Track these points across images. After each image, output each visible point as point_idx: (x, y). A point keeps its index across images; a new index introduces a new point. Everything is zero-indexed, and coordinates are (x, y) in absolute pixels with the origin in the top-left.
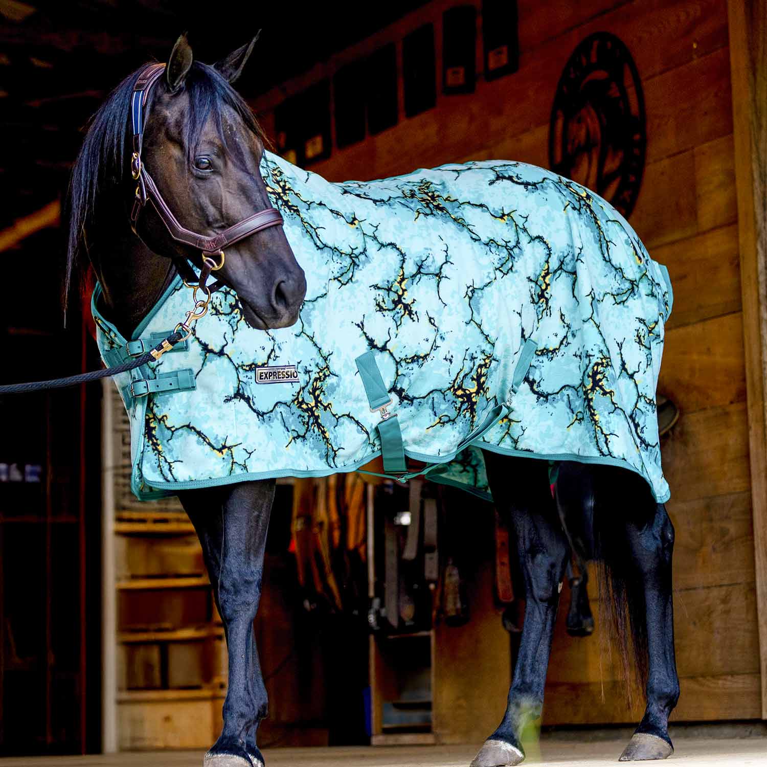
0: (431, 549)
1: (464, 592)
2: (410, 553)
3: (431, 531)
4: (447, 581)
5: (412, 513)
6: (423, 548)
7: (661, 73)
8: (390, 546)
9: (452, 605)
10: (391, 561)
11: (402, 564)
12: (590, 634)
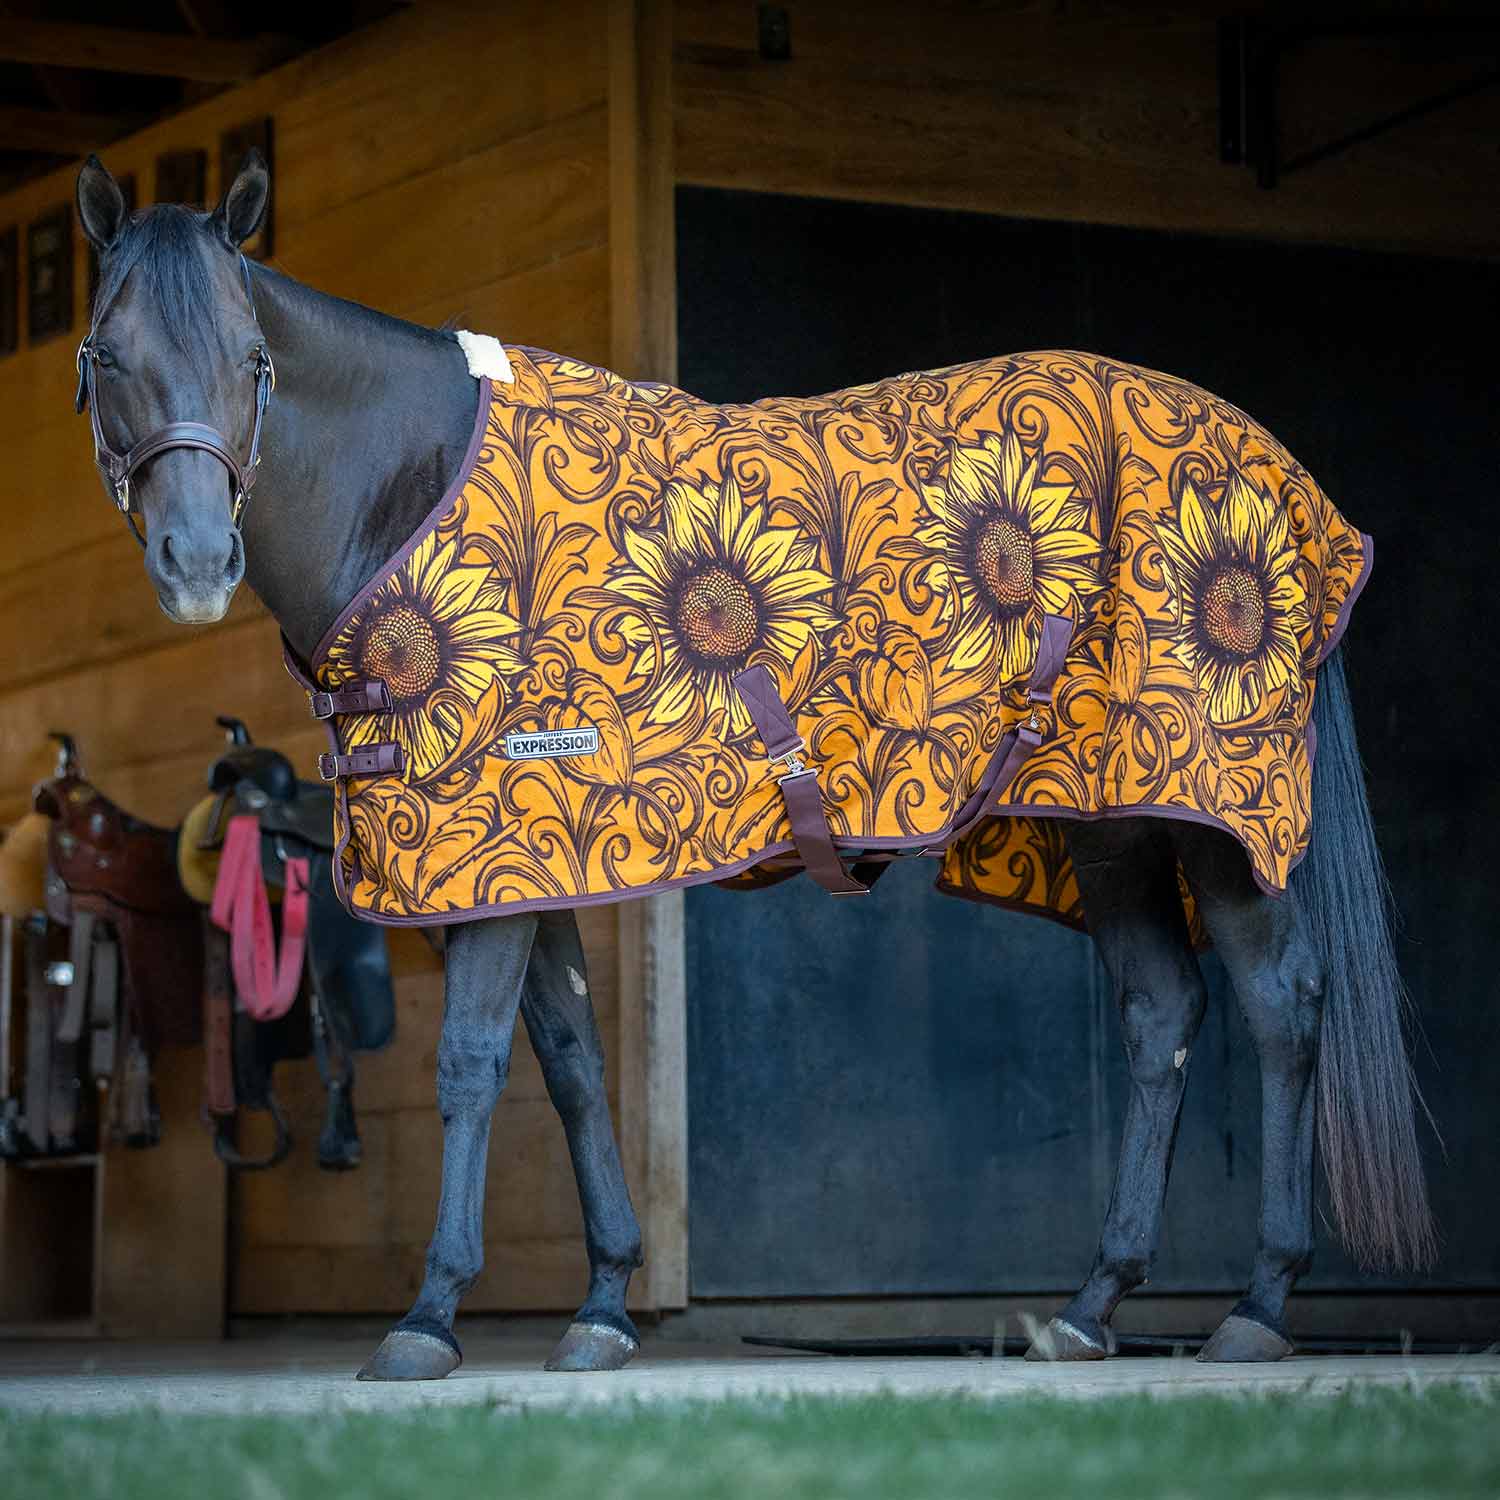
0: (103, 1026)
1: (153, 1097)
2: (69, 1030)
3: (105, 995)
4: (129, 1075)
5: (75, 965)
6: (89, 1025)
7: (504, 276)
8: (36, 1016)
9: (136, 1115)
10: (37, 1043)
11: (56, 1048)
12: (352, 1167)
